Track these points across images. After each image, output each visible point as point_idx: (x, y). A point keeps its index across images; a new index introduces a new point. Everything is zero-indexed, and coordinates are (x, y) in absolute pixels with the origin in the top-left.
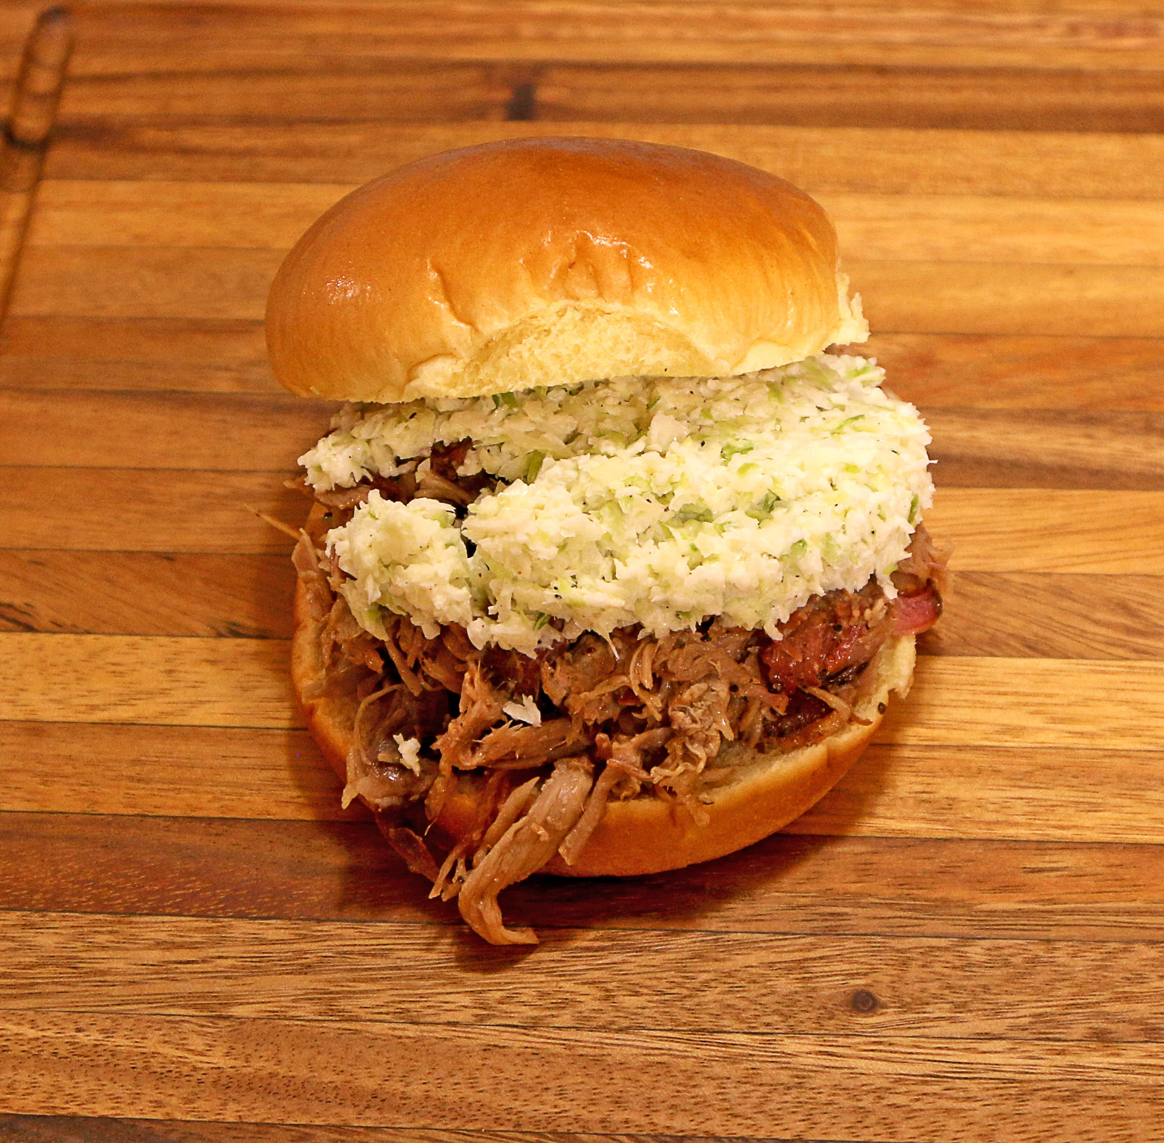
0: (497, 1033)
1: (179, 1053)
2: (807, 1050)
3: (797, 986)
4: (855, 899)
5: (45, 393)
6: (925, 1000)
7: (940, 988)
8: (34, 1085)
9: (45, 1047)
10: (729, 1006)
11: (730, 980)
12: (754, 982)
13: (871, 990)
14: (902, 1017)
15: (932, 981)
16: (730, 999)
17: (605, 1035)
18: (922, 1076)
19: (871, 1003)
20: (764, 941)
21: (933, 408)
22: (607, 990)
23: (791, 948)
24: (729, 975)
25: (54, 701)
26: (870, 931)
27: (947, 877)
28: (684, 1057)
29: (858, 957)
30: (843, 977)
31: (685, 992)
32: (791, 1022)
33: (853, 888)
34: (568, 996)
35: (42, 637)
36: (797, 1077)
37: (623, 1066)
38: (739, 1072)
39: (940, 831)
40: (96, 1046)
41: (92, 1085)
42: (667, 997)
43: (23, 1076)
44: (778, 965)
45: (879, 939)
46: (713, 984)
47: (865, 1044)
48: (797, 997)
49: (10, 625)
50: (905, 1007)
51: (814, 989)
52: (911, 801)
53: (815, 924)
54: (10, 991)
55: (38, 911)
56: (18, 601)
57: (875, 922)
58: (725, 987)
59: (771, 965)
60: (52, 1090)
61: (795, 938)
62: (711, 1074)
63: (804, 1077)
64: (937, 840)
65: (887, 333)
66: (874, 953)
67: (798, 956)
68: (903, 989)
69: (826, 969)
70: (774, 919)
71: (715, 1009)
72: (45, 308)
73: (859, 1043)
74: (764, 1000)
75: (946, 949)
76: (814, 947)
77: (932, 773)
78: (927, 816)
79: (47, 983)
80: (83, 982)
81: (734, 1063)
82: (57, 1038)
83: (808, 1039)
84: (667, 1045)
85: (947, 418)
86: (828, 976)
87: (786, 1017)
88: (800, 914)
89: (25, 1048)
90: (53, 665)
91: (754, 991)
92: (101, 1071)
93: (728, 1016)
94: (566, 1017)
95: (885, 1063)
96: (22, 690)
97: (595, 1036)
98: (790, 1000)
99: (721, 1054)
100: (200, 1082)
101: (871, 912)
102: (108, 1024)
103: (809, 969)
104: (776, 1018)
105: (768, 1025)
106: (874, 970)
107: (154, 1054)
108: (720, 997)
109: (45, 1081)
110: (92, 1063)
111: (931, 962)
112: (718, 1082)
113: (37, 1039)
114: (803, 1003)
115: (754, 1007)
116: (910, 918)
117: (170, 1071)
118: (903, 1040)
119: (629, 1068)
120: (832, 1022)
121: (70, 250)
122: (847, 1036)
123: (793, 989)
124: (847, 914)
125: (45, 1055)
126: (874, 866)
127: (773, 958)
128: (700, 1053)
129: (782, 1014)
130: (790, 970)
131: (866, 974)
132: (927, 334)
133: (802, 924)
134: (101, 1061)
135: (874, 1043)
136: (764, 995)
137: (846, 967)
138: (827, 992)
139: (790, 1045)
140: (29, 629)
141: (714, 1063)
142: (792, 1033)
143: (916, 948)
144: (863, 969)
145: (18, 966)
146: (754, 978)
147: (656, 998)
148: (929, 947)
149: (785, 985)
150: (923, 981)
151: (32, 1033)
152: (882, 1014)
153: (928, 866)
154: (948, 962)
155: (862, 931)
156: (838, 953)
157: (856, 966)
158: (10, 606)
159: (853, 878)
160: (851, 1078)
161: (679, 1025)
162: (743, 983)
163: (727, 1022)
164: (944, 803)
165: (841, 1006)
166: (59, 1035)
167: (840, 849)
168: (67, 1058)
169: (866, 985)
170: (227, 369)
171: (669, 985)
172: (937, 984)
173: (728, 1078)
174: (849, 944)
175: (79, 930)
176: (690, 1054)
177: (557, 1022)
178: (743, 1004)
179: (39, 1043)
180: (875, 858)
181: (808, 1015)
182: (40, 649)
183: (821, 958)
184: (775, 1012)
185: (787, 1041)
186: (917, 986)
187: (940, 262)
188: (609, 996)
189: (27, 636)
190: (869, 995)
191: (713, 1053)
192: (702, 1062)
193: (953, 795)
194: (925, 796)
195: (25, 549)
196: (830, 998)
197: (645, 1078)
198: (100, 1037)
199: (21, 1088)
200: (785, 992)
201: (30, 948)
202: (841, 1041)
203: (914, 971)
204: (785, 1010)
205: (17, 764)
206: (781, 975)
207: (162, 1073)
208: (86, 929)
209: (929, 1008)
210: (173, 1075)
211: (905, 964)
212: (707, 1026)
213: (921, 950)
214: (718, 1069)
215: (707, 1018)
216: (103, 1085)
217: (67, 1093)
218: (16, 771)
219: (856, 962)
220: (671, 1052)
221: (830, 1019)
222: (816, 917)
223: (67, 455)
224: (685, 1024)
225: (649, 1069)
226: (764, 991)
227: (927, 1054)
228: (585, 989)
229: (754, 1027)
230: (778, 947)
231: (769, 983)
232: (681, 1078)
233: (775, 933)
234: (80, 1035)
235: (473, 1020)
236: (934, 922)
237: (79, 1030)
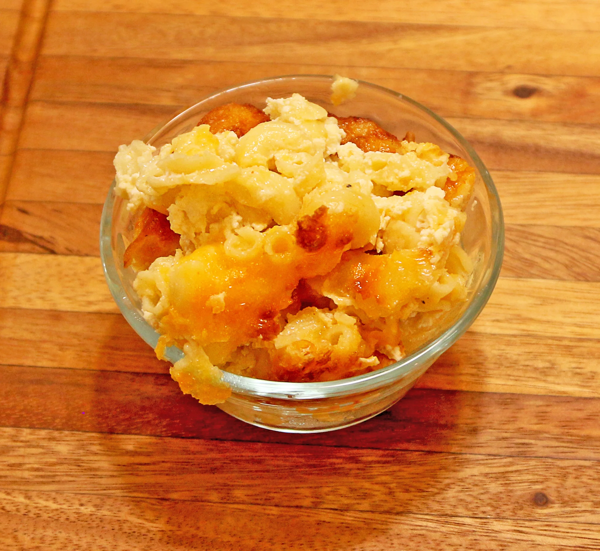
0: (325, 513)
1: (140, 521)
2: (507, 529)
3: (501, 489)
4: (536, 434)
5: (62, 104)
6: (577, 499)
7: (586, 492)
8: (56, 538)
9: (62, 515)
10: (461, 500)
11: (462, 484)
12: (477, 485)
13: (545, 492)
14: (563, 509)
15: (581, 487)
16: (462, 496)
17: (388, 516)
18: (575, 547)
19: (545, 501)
20: (483, 460)
21: (584, 124)
22: (390, 488)
23: (498, 465)
24: (462, 480)
25: (68, 298)
26: (545, 455)
27: (590, 423)
28: (435, 532)
29: (538, 471)
30: (529, 484)
31: (436, 490)
32: (498, 511)
33: (536, 427)
34: (367, 491)
35: (60, 258)
36: (501, 545)
37: (399, 536)
38: (468, 542)
39: (586, 393)
40: (91, 515)
41: (89, 539)
42: (425, 494)
43: (49, 533)
44: (491, 475)
45: (550, 460)
46: (452, 486)
47: (541, 526)
48: (501, 496)
49: (41, 250)
50: (564, 503)
51: (511, 491)
52: (570, 374)
53: (513, 450)
54: (41, 480)
55: (57, 430)
56: (46, 235)
57: (547, 450)
58: (459, 488)
59: (486, 475)
60: (66, 541)
61: (501, 458)
62: (450, 543)
63: (505, 546)
64: (585, 399)
65: (557, 75)
66: (547, 469)
67: (502, 469)
68: (564, 492)
69: (519, 478)
70: (489, 446)
71: (453, 501)
72: (62, 50)
73: (538, 526)
74: (482, 497)
75: (589, 467)
76: (511, 464)
77: (582, 356)
78: (579, 383)
79: (63, 475)
80: (84, 475)
81: (464, 536)
82: (69, 509)
83: (508, 522)
84: (425, 523)
85: (593, 131)
86: (520, 483)
87: (495, 508)
88: (504, 443)
89: (50, 515)
90: (67, 276)
91: (476, 491)
92: (94, 531)
93: (460, 507)
94: (365, 505)
95: (553, 538)
96: (48, 291)
97: (383, 517)
98: (497, 497)
99: (456, 530)
100: (152, 539)
101: (545, 443)
102: (98, 502)
103: (509, 478)
104: (489, 508)
105: (484, 512)
106: (547, 480)
107: (125, 521)
108: (457, 494)
109: (63, 535)
110: (88, 526)
111: (581, 476)
112: (454, 547)
113: (57, 510)
114: (505, 499)
115: (476, 501)
116: (568, 447)
117: (134, 532)
118: (563, 524)
119: (402, 537)
120: (522, 512)
121: (76, 14)
122: (531, 520)
123: (499, 490)
124: (531, 444)
125: (62, 520)
126: (548, 414)
127: (487, 470)
128: (444, 529)
129: (492, 506)
130: (497, 478)
131: (542, 482)
132: (581, 77)
133: (505, 449)
134: (94, 524)
135: (547, 525)
136: (482, 494)
137: (530, 477)
138: (519, 493)
139: (497, 526)
140: (52, 252)
141: (452, 536)
142: (499, 518)
143: (572, 466)
144: (540, 478)
145: (46, 464)
146: (476, 483)
147: (420, 494)
148: (579, 466)
149: (494, 487)
150: (575, 487)
151: (54, 506)
152: (551, 507)
153: (580, 415)
154: (591, 476)
155: (540, 455)
156: (525, 468)
157: (536, 477)
158: (41, 238)
159: (535, 421)
160: (533, 547)
161: (431, 512)
162: (470, 486)
163: (460, 510)
164: (589, 375)
165: (527, 502)
166: (70, 508)
167: (527, 403)
168: (74, 522)
169: (542, 489)
170: (169, 91)
171: (426, 486)
172: (584, 490)
173: (461, 546)
174: (533, 463)
175: (81, 442)
176: (438, 530)
177: (361, 508)
178: (469, 499)
179: (58, 512)
180: (549, 409)
181: (508, 507)
182: (59, 265)
183: (516, 471)
184: (488, 504)
185: (495, 523)
186: (572, 490)
187: (589, 31)
188: (391, 492)
189: (50, 258)
190: (544, 496)
191: (452, 529)
192: (446, 535)
193: (594, 370)
194: (578, 371)
195: (50, 202)
196: (521, 497)
197: (411, 544)
198: (94, 509)
199: (48, 540)
200: (494, 492)
201: (53, 453)
202: (527, 524)
203: (570, 482)
204: (494, 503)
205: (45, 337)
206: (492, 482)
207: (129, 533)
208: (85, 442)
209: (579, 505)
210: (136, 534)
211: (565, 476)
212: (449, 512)
213: (574, 468)
214: (455, 540)
215: (449, 507)
216: (95, 540)
217: (75, 543)
218: (44, 341)
219: (537, 475)
220: (427, 528)
221: (521, 509)
222: (513, 445)
223: (74, 143)
224: (436, 511)
225: (415, 539)
226: (482, 491)
227: (577, 533)
228: (376, 487)
229: (475, 514)
230: (491, 464)
231: (485, 486)
232: (433, 545)
233: (489, 455)
234: (82, 508)
235: (310, 505)
236: (582, 450)
237: (82, 505)
